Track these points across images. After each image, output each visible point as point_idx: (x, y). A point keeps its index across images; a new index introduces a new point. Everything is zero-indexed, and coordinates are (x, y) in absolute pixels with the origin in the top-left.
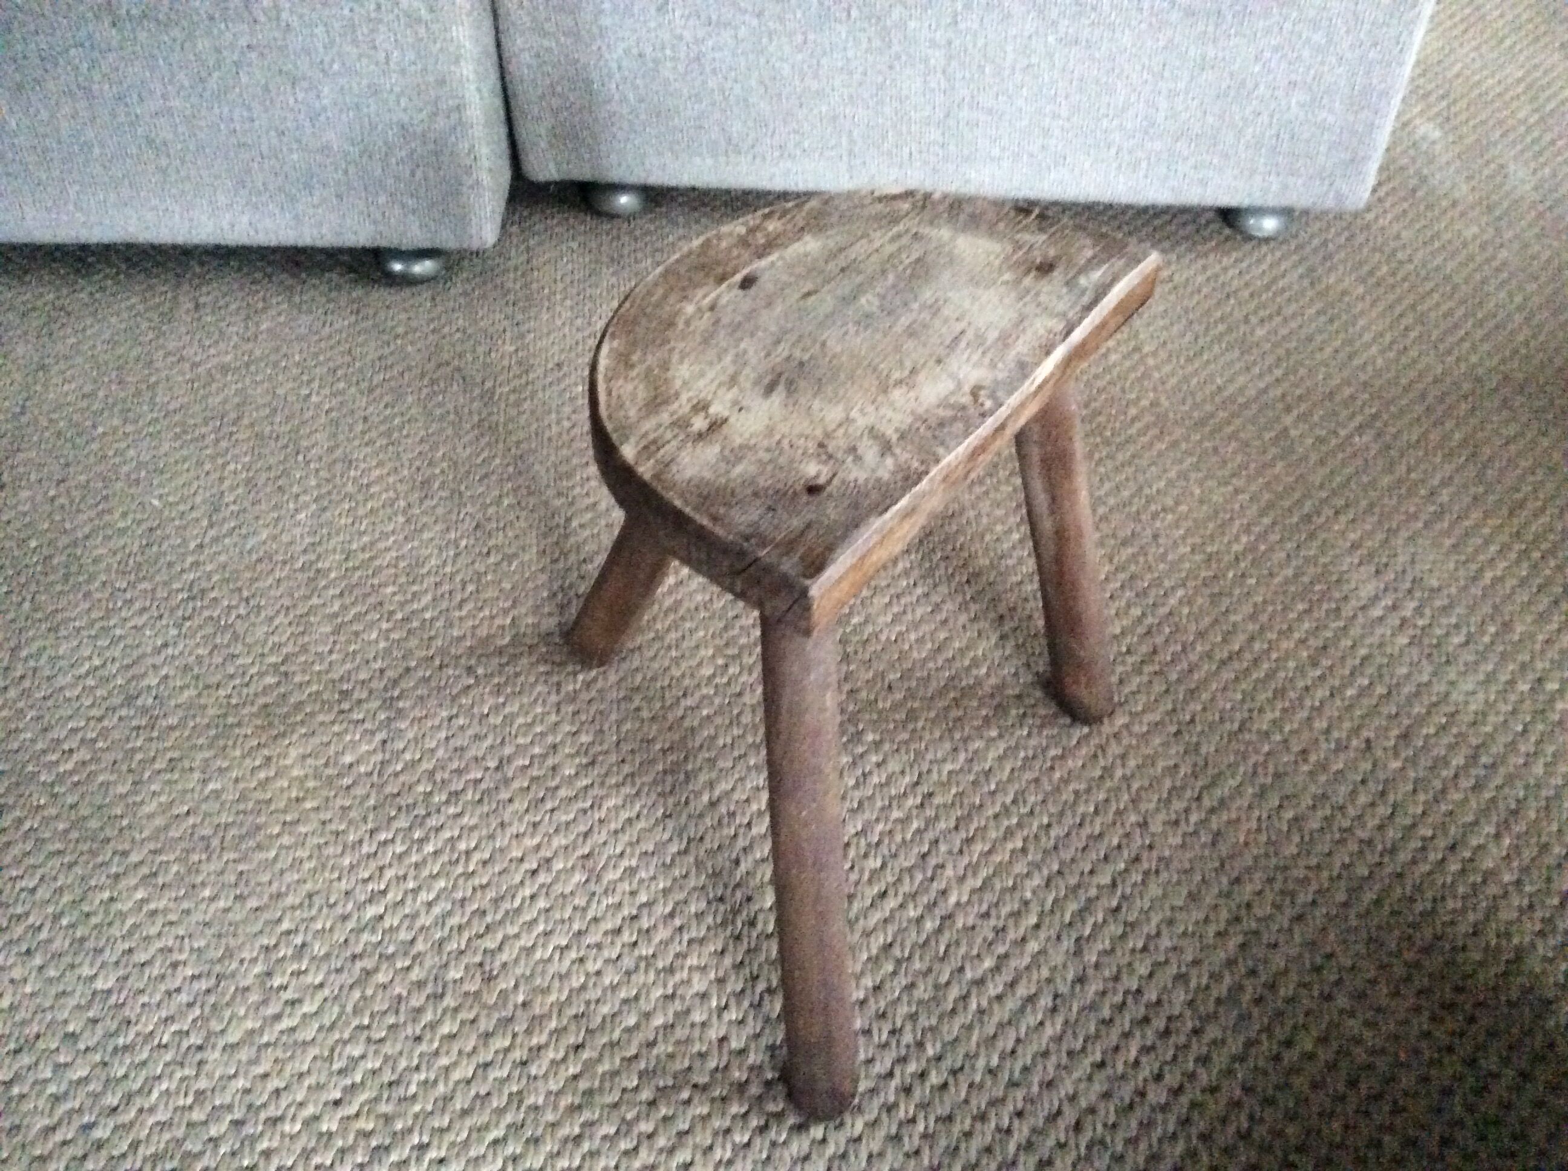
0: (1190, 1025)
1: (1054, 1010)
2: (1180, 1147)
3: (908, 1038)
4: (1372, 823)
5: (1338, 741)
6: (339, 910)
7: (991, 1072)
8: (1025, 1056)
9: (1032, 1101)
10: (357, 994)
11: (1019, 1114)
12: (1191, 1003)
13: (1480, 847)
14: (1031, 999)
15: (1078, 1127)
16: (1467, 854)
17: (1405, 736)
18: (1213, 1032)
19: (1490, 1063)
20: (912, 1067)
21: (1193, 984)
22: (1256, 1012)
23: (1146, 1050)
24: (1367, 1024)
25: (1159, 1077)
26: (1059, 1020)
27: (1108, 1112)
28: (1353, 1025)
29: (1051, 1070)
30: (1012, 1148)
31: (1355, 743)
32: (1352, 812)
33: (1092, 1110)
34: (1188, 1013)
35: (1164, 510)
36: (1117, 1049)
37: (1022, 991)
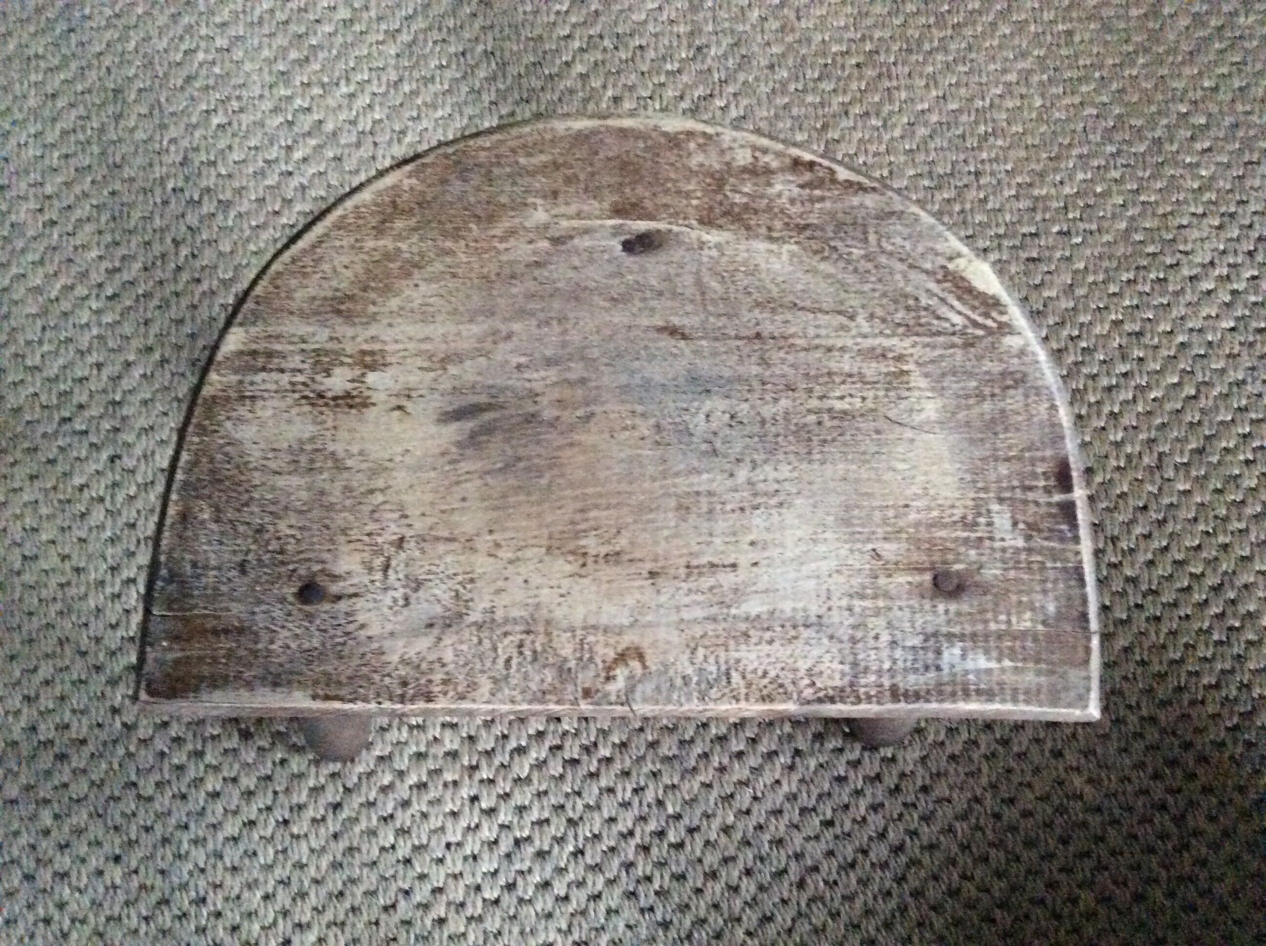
0: (919, 783)
1: (792, 768)
2: (893, 903)
3: (650, 796)
4: (1142, 558)
5: (1129, 457)
6: (91, 660)
7: (726, 830)
8: (759, 814)
9: (762, 860)
10: (121, 751)
11: (748, 872)
12: (923, 759)
13: (1246, 586)
14: (771, 755)
15: (801, 884)
16: (1232, 595)
17: (1200, 451)
18: (941, 789)
19: (1197, 820)
20: (652, 826)
21: (931, 738)
22: (985, 769)
23: (875, 808)
24: (1090, 781)
25: (882, 835)
26: (796, 777)
27: (830, 868)
28: (1078, 782)
29: (782, 828)
30: (738, 903)
31: (1146, 460)
32: (1124, 545)
33: (816, 869)
34: (920, 771)
35: (994, 133)
36: (846, 807)
37: (763, 748)
